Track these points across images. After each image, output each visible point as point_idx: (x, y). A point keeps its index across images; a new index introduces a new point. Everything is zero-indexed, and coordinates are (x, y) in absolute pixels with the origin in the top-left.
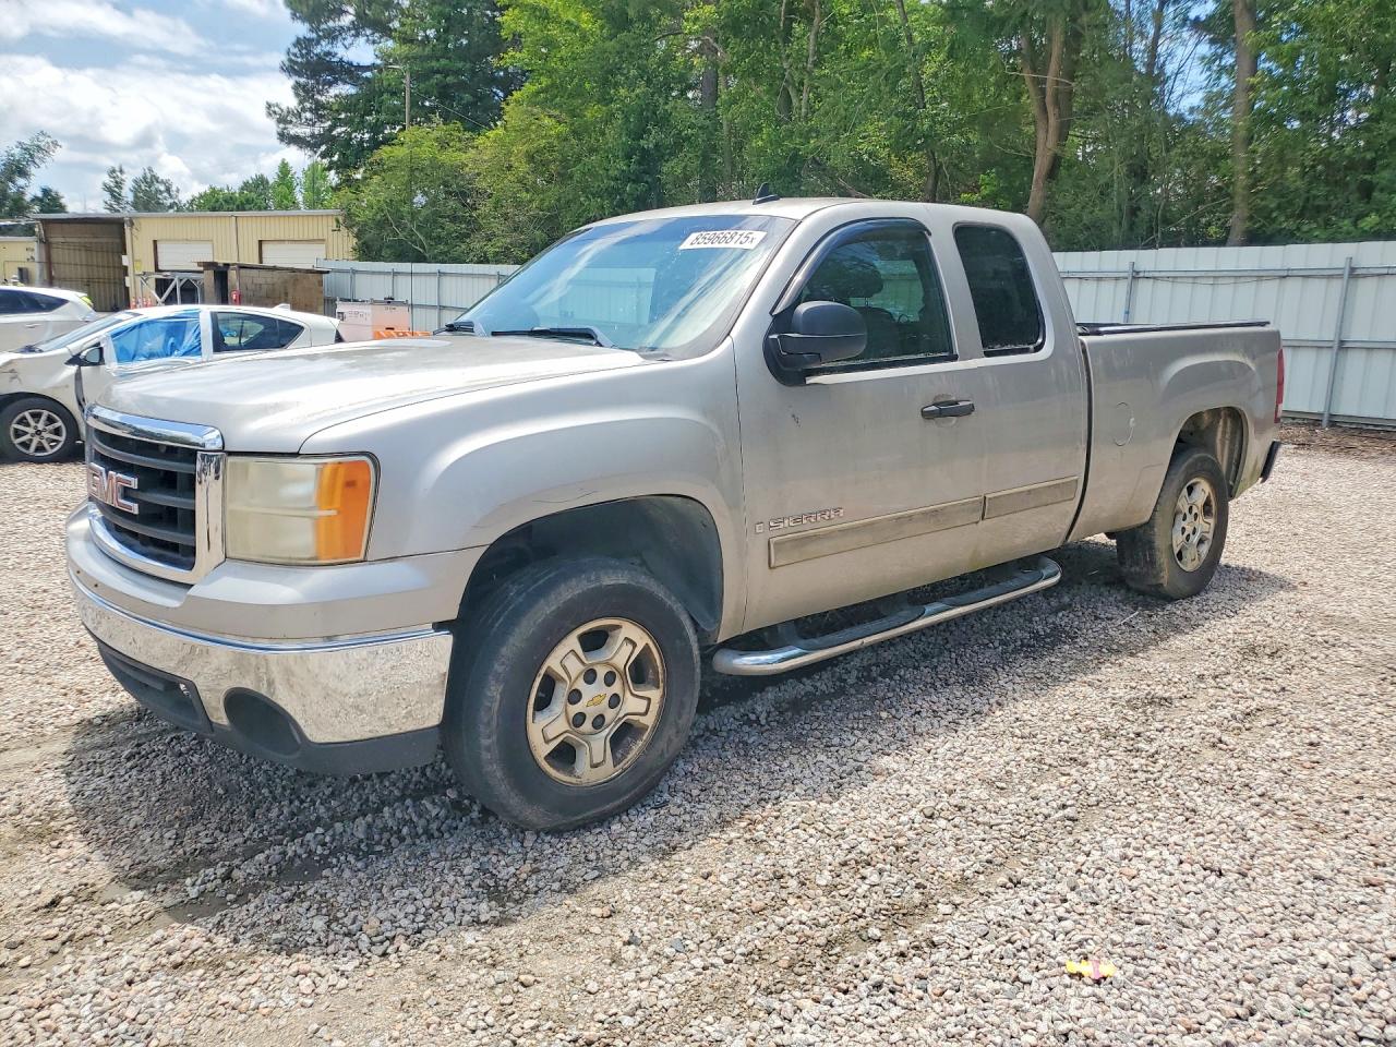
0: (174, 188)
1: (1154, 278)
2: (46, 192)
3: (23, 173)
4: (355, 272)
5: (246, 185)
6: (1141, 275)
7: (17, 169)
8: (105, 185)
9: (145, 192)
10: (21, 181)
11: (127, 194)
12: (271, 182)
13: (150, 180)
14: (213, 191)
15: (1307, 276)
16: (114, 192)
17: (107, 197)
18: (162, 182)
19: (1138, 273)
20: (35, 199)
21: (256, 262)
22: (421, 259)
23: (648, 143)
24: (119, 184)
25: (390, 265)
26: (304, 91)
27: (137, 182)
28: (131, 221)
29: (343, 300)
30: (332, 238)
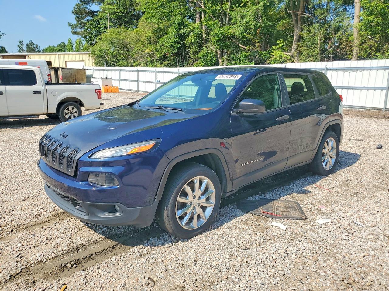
0: (38, 46)
1: (332, 70)
2: (2, 48)
4: (95, 70)
5: (59, 45)
6: (328, 69)
8: (18, 46)
9: (30, 47)
11: (24, 48)
12: (66, 44)
13: (31, 43)
15: (378, 69)
16: (20, 47)
17: (19, 48)
18: (35, 45)
19: (327, 68)
21: (64, 67)
22: (114, 66)
23: (181, 32)
24: (22, 45)
25: (105, 68)
26: (78, 19)
27: (27, 45)
28: (28, 56)
29: (92, 78)
30: (87, 60)
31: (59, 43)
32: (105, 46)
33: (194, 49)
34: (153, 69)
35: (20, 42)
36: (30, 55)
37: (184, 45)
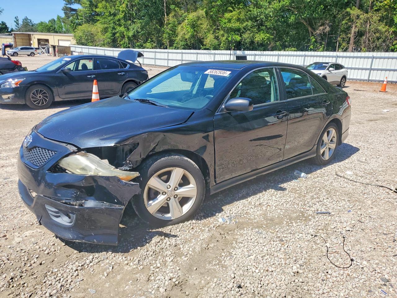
0: (32, 21)
2: (2, 22)
4: (76, 47)
5: (50, 21)
8: (15, 21)
9: (25, 22)
11: (21, 22)
12: (55, 20)
13: (26, 19)
14: (42, 22)
18: (30, 20)
22: (86, 45)
23: (113, 32)
25: (81, 46)
26: (66, 14)
27: (23, 20)
28: (33, 35)
29: (74, 51)
30: (72, 40)
31: (50, 19)
32: (81, 34)
33: (119, 39)
34: (104, 48)
35: (16, 18)
36: (34, 34)
37: (115, 38)
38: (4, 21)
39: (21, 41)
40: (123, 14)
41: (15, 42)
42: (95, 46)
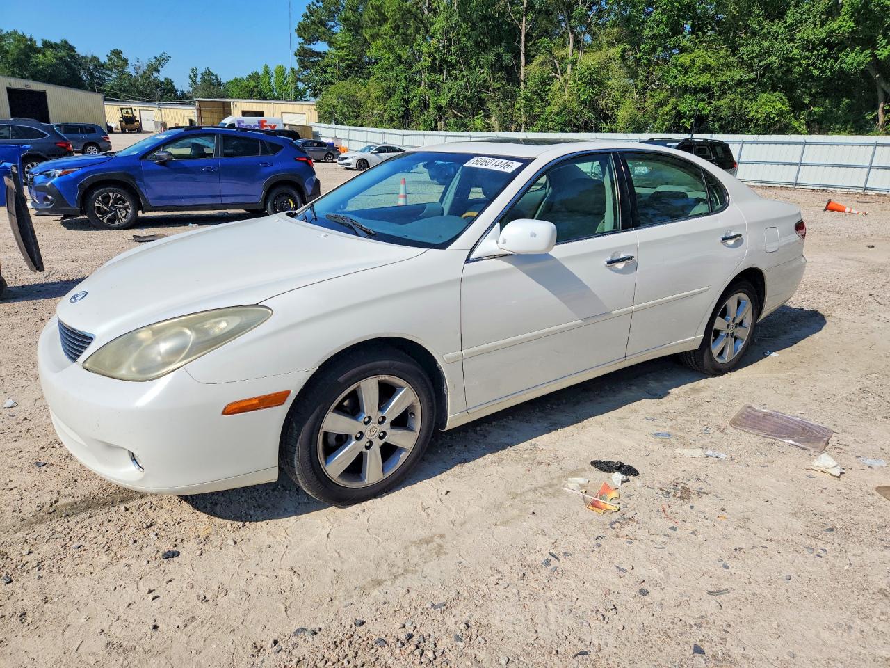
0: (219, 78)
2: (166, 79)
3: (158, 72)
4: (321, 127)
5: (250, 77)
7: (155, 68)
8: (190, 76)
9: (207, 80)
10: (156, 74)
11: (198, 80)
12: (260, 74)
13: (208, 74)
14: (236, 79)
16: (193, 79)
17: (191, 82)
18: (213, 75)
20: (162, 83)
22: (343, 124)
23: (406, 97)
24: (195, 76)
25: (333, 125)
26: (301, 62)
27: (203, 75)
28: (234, 103)
29: (321, 136)
30: (309, 114)
31: (250, 73)
33: (416, 113)
34: (382, 130)
35: (193, 70)
36: (236, 102)
37: (407, 110)
38: (169, 78)
39: (209, 115)
40: (430, 60)
41: (200, 117)
42: (361, 126)
